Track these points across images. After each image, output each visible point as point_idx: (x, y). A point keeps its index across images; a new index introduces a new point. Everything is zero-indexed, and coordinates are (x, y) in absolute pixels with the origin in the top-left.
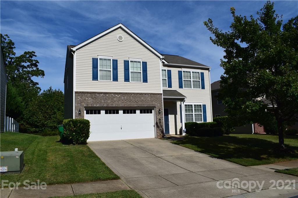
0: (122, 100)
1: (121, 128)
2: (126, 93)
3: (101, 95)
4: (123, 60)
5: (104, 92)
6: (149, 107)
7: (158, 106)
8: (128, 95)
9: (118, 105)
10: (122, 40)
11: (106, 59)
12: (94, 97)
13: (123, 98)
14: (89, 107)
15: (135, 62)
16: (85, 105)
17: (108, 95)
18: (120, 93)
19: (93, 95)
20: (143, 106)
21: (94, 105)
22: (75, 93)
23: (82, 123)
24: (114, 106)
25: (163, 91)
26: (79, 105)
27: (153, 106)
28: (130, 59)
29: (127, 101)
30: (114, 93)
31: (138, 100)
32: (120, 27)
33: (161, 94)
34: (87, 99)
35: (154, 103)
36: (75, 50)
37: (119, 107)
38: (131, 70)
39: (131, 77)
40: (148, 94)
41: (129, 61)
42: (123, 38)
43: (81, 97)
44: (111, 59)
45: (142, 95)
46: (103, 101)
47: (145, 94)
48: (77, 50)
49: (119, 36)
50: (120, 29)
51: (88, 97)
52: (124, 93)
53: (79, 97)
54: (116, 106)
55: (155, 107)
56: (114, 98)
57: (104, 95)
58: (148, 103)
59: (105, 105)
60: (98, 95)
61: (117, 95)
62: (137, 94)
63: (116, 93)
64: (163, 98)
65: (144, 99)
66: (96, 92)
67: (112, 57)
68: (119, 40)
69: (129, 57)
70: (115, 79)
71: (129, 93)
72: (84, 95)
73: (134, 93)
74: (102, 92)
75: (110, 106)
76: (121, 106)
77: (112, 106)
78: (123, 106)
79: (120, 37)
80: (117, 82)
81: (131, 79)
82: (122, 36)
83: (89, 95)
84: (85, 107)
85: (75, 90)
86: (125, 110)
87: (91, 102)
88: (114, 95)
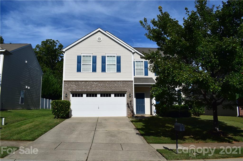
0: (99, 87)
1: (99, 108)
2: (102, 81)
3: (83, 83)
4: (101, 56)
5: (85, 81)
6: (121, 92)
7: (129, 91)
8: (104, 82)
9: (95, 90)
10: (101, 41)
11: (88, 56)
12: (77, 85)
13: (99, 85)
14: (74, 92)
15: (111, 56)
16: (70, 91)
17: (88, 83)
18: (98, 81)
19: (76, 83)
20: (116, 91)
21: (77, 90)
22: (64, 82)
23: (62, 103)
24: (92, 91)
25: (134, 79)
26: (66, 90)
27: (125, 91)
28: (106, 54)
29: (103, 87)
30: (92, 81)
31: (111, 86)
32: (99, 31)
33: (132, 81)
34: (72, 86)
35: (125, 89)
36: (65, 51)
37: (96, 92)
38: (107, 63)
39: (107, 69)
40: (120, 81)
41: (105, 56)
42: (102, 39)
43: (68, 85)
44: (91, 56)
45: (115, 82)
46: (84, 87)
47: (118, 81)
48: (66, 51)
49: (98, 37)
50: (99, 33)
51: (73, 85)
52: (100, 81)
53: (66, 85)
54: (94, 91)
55: (127, 92)
56: (93, 85)
57: (85, 83)
58: (121, 89)
59: (85, 90)
60: (80, 83)
61: (95, 83)
62: (111, 81)
63: (94, 81)
64: (134, 84)
65: (117, 86)
66: (78, 81)
67: (92, 54)
68: (98, 40)
69: (105, 53)
70: (94, 70)
71: (104, 81)
72: (70, 83)
73: (109, 81)
74: (83, 81)
75: (89, 91)
76: (97, 91)
77: (91, 91)
78: (99, 91)
79: (99, 39)
80: (95, 73)
81: (107, 70)
82: (101, 37)
83: (74, 83)
84: (70, 92)
85: (64, 79)
86: (102, 94)
87: (75, 88)
88: (92, 83)
